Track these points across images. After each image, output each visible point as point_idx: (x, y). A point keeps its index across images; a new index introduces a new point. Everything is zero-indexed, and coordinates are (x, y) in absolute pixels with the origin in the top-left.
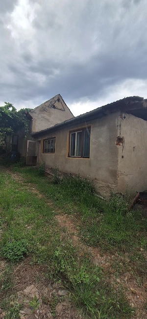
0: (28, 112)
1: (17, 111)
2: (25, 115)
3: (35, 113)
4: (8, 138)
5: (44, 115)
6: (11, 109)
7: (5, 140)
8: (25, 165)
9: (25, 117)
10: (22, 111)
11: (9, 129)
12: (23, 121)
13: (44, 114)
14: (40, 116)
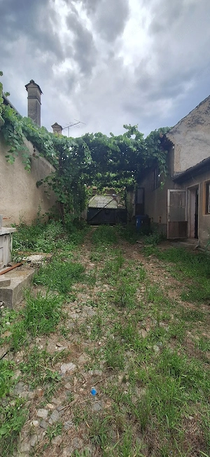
0: (165, 135)
1: (145, 137)
2: (159, 142)
3: (179, 133)
4: (129, 196)
5: (197, 134)
6: (133, 137)
7: (125, 199)
8: (163, 240)
9: (159, 147)
10: (154, 136)
11: (130, 180)
12: (155, 155)
13: (196, 131)
14: (188, 138)
